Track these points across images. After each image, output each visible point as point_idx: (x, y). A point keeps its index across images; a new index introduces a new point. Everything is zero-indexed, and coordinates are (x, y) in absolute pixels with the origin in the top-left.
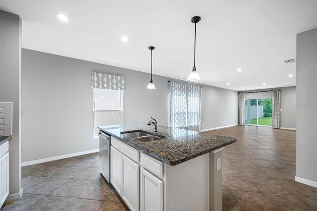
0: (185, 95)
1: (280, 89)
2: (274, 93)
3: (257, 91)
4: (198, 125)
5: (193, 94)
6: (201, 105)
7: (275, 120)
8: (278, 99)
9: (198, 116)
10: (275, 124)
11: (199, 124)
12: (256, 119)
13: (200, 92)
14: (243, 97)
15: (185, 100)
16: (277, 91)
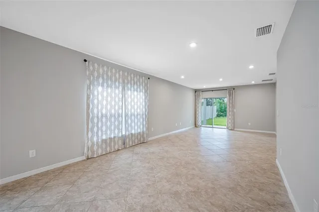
0: (121, 88)
1: (234, 88)
2: (229, 92)
3: (212, 90)
4: (143, 132)
5: (135, 87)
6: (148, 104)
7: (230, 121)
8: (232, 98)
9: (143, 119)
10: (229, 125)
11: (145, 130)
12: (212, 119)
13: (146, 85)
14: (199, 95)
15: (121, 96)
16: (231, 90)
